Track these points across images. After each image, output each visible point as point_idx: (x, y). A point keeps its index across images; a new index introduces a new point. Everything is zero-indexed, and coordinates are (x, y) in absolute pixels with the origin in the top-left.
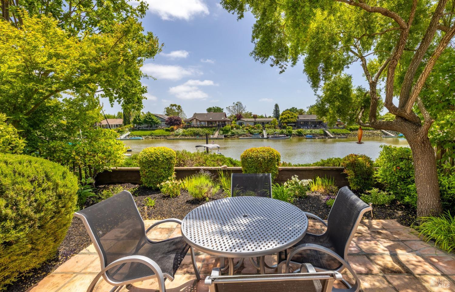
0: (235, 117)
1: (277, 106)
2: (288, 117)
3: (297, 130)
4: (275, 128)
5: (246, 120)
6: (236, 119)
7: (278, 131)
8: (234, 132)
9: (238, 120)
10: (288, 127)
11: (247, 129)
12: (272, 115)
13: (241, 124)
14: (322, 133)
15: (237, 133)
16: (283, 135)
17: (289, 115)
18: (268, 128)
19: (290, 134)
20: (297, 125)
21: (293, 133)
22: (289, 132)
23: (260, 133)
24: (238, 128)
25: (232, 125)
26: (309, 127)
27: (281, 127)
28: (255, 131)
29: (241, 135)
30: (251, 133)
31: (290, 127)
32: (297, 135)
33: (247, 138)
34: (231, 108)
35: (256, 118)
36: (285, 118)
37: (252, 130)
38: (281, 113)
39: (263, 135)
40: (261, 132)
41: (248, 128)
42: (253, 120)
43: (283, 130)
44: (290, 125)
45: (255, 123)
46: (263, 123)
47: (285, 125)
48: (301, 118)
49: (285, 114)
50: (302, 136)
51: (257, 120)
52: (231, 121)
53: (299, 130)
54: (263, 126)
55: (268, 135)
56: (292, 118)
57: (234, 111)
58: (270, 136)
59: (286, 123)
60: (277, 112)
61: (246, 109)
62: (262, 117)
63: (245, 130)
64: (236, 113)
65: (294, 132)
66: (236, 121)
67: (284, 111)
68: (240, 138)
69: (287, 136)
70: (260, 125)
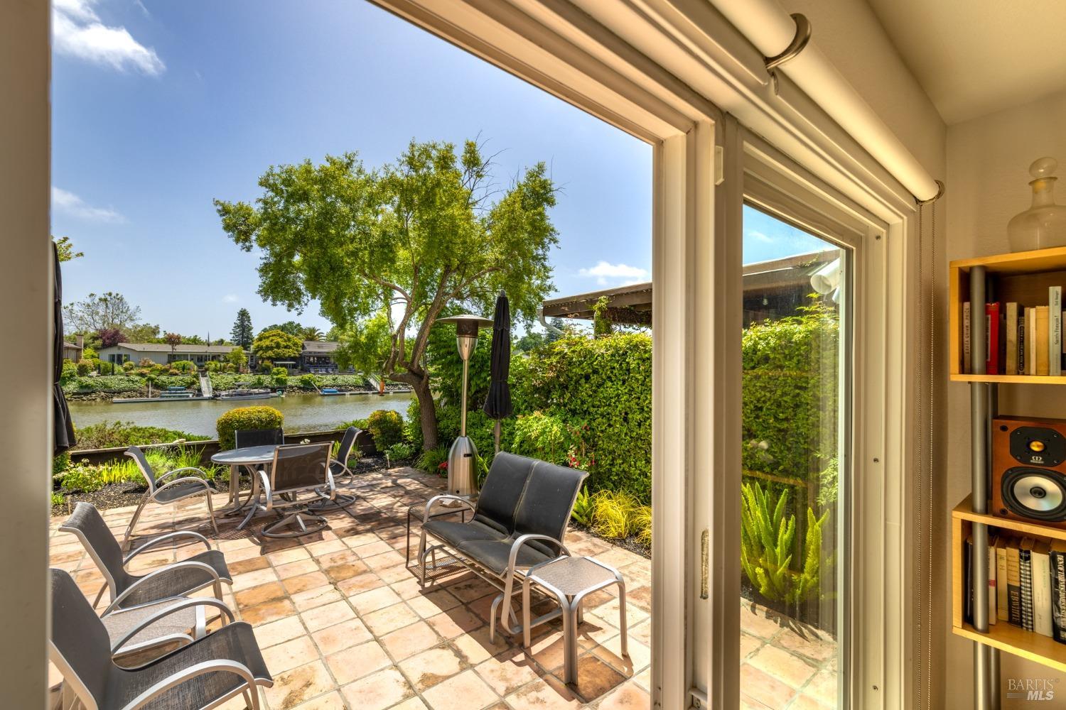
0: (95, 338)
1: (243, 315)
2: (278, 346)
3: (299, 377)
4: (237, 370)
5: (138, 347)
6: (99, 343)
7: (248, 378)
8: (90, 382)
9: (105, 346)
10: (275, 370)
11: (142, 375)
12: (228, 338)
13: (119, 359)
14: (361, 382)
15: (105, 385)
16: (262, 391)
17: (280, 340)
18: (216, 371)
19: (281, 386)
20: (301, 363)
21: (289, 383)
22: (278, 380)
23: (190, 385)
24: (103, 371)
25: (83, 361)
26: (330, 370)
27: (255, 369)
28: (173, 379)
29: (119, 392)
30: (157, 386)
31: (282, 369)
32: (300, 388)
33: (145, 399)
34: (76, 308)
35: (179, 343)
36: (269, 348)
37: (164, 378)
38: (256, 332)
39: (200, 390)
40: (193, 383)
41: (145, 371)
42: (168, 348)
43: (263, 377)
44: (282, 366)
45: (172, 357)
46: (200, 359)
47: (267, 363)
48: (312, 348)
49: (268, 338)
50: (313, 389)
51: (180, 349)
52: (79, 350)
53: (306, 376)
54: (200, 367)
55: (215, 389)
56: (286, 347)
57: (89, 319)
58: (224, 393)
59: (269, 358)
60: (243, 331)
61: (138, 315)
62: (195, 341)
63: (137, 378)
64: (99, 326)
65: (293, 380)
66: (96, 349)
67: (265, 330)
68: (115, 399)
69: (274, 390)
70: (192, 363)
